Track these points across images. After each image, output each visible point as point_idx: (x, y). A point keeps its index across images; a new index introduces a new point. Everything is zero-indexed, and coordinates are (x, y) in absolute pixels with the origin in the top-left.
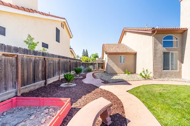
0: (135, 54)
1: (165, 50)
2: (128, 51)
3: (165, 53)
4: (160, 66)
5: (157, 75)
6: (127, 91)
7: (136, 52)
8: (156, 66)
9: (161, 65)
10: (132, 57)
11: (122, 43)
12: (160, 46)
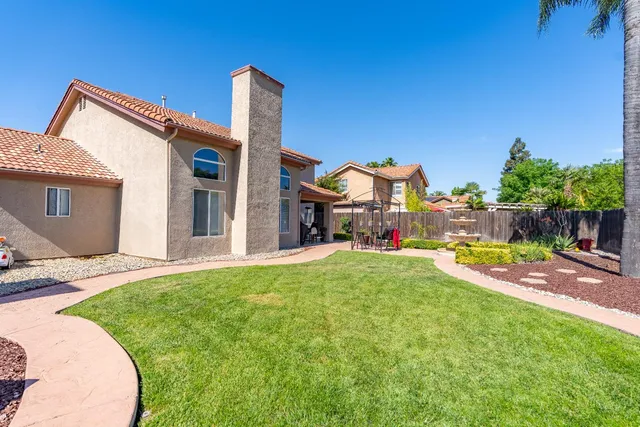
0: (118, 186)
1: (197, 183)
2: (88, 172)
3: (197, 193)
4: (185, 227)
5: (177, 249)
6: (58, 312)
7: (119, 178)
8: (175, 227)
9: (187, 223)
10: (105, 194)
11: (63, 135)
12: (187, 172)
